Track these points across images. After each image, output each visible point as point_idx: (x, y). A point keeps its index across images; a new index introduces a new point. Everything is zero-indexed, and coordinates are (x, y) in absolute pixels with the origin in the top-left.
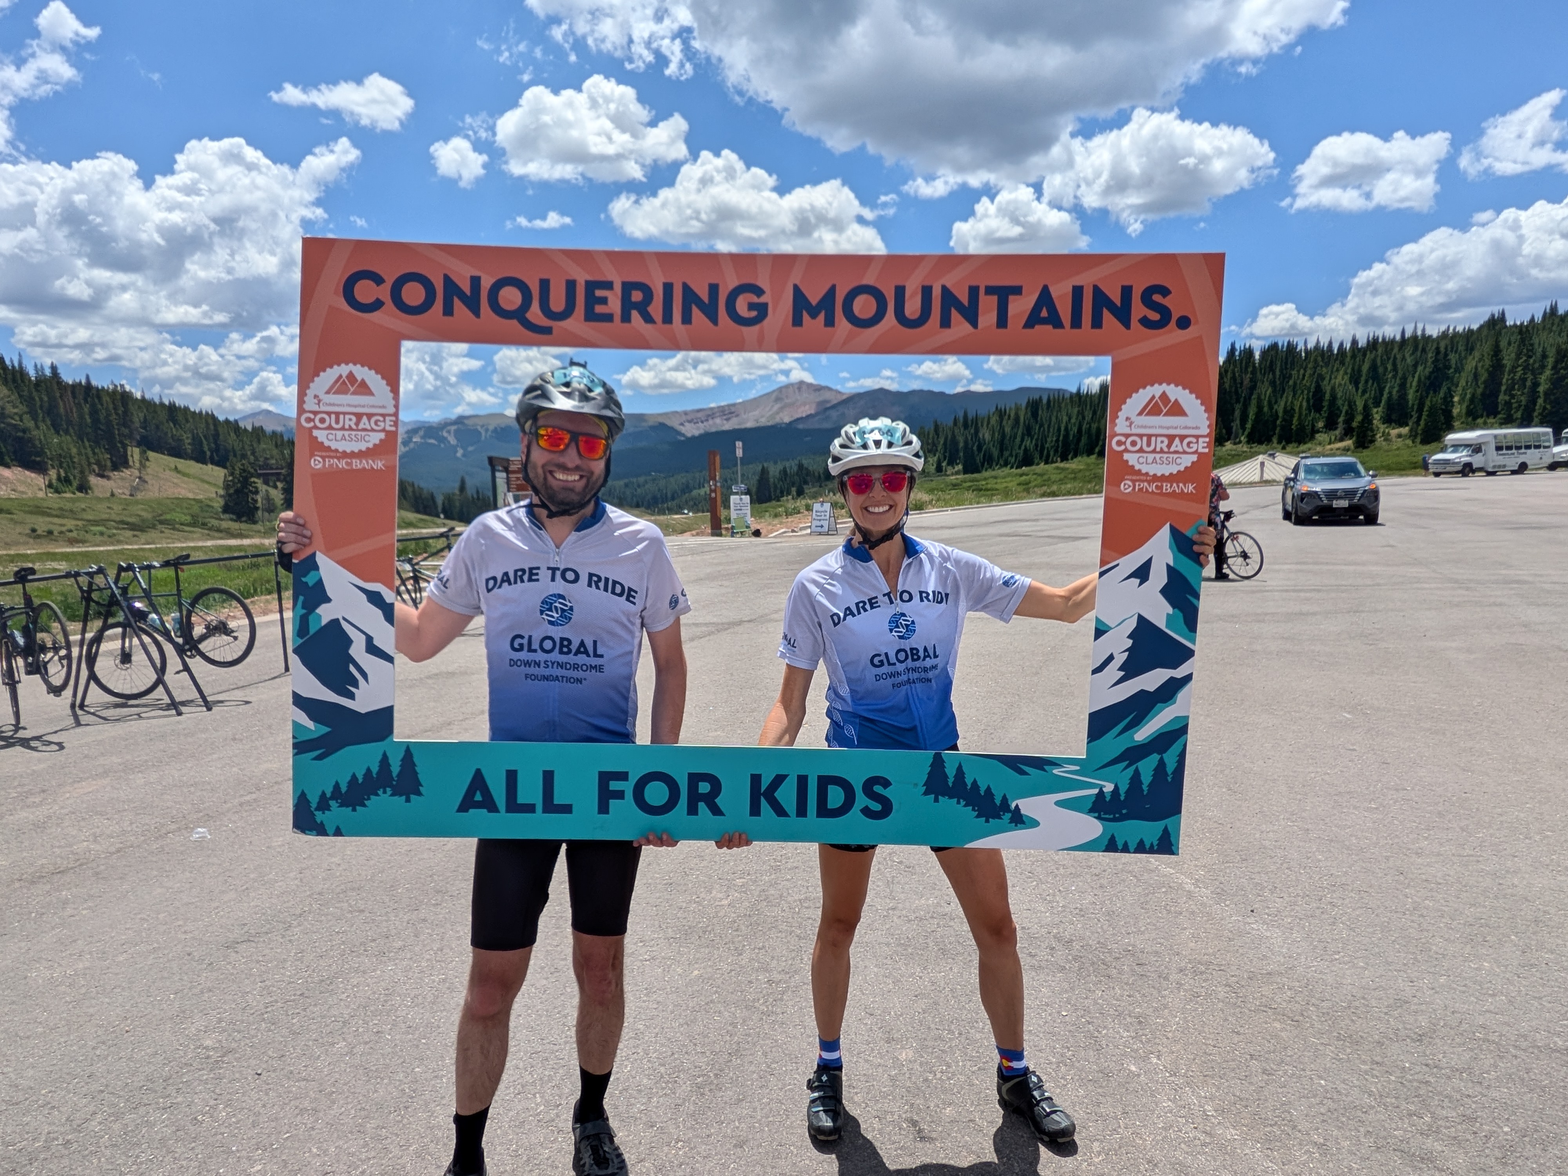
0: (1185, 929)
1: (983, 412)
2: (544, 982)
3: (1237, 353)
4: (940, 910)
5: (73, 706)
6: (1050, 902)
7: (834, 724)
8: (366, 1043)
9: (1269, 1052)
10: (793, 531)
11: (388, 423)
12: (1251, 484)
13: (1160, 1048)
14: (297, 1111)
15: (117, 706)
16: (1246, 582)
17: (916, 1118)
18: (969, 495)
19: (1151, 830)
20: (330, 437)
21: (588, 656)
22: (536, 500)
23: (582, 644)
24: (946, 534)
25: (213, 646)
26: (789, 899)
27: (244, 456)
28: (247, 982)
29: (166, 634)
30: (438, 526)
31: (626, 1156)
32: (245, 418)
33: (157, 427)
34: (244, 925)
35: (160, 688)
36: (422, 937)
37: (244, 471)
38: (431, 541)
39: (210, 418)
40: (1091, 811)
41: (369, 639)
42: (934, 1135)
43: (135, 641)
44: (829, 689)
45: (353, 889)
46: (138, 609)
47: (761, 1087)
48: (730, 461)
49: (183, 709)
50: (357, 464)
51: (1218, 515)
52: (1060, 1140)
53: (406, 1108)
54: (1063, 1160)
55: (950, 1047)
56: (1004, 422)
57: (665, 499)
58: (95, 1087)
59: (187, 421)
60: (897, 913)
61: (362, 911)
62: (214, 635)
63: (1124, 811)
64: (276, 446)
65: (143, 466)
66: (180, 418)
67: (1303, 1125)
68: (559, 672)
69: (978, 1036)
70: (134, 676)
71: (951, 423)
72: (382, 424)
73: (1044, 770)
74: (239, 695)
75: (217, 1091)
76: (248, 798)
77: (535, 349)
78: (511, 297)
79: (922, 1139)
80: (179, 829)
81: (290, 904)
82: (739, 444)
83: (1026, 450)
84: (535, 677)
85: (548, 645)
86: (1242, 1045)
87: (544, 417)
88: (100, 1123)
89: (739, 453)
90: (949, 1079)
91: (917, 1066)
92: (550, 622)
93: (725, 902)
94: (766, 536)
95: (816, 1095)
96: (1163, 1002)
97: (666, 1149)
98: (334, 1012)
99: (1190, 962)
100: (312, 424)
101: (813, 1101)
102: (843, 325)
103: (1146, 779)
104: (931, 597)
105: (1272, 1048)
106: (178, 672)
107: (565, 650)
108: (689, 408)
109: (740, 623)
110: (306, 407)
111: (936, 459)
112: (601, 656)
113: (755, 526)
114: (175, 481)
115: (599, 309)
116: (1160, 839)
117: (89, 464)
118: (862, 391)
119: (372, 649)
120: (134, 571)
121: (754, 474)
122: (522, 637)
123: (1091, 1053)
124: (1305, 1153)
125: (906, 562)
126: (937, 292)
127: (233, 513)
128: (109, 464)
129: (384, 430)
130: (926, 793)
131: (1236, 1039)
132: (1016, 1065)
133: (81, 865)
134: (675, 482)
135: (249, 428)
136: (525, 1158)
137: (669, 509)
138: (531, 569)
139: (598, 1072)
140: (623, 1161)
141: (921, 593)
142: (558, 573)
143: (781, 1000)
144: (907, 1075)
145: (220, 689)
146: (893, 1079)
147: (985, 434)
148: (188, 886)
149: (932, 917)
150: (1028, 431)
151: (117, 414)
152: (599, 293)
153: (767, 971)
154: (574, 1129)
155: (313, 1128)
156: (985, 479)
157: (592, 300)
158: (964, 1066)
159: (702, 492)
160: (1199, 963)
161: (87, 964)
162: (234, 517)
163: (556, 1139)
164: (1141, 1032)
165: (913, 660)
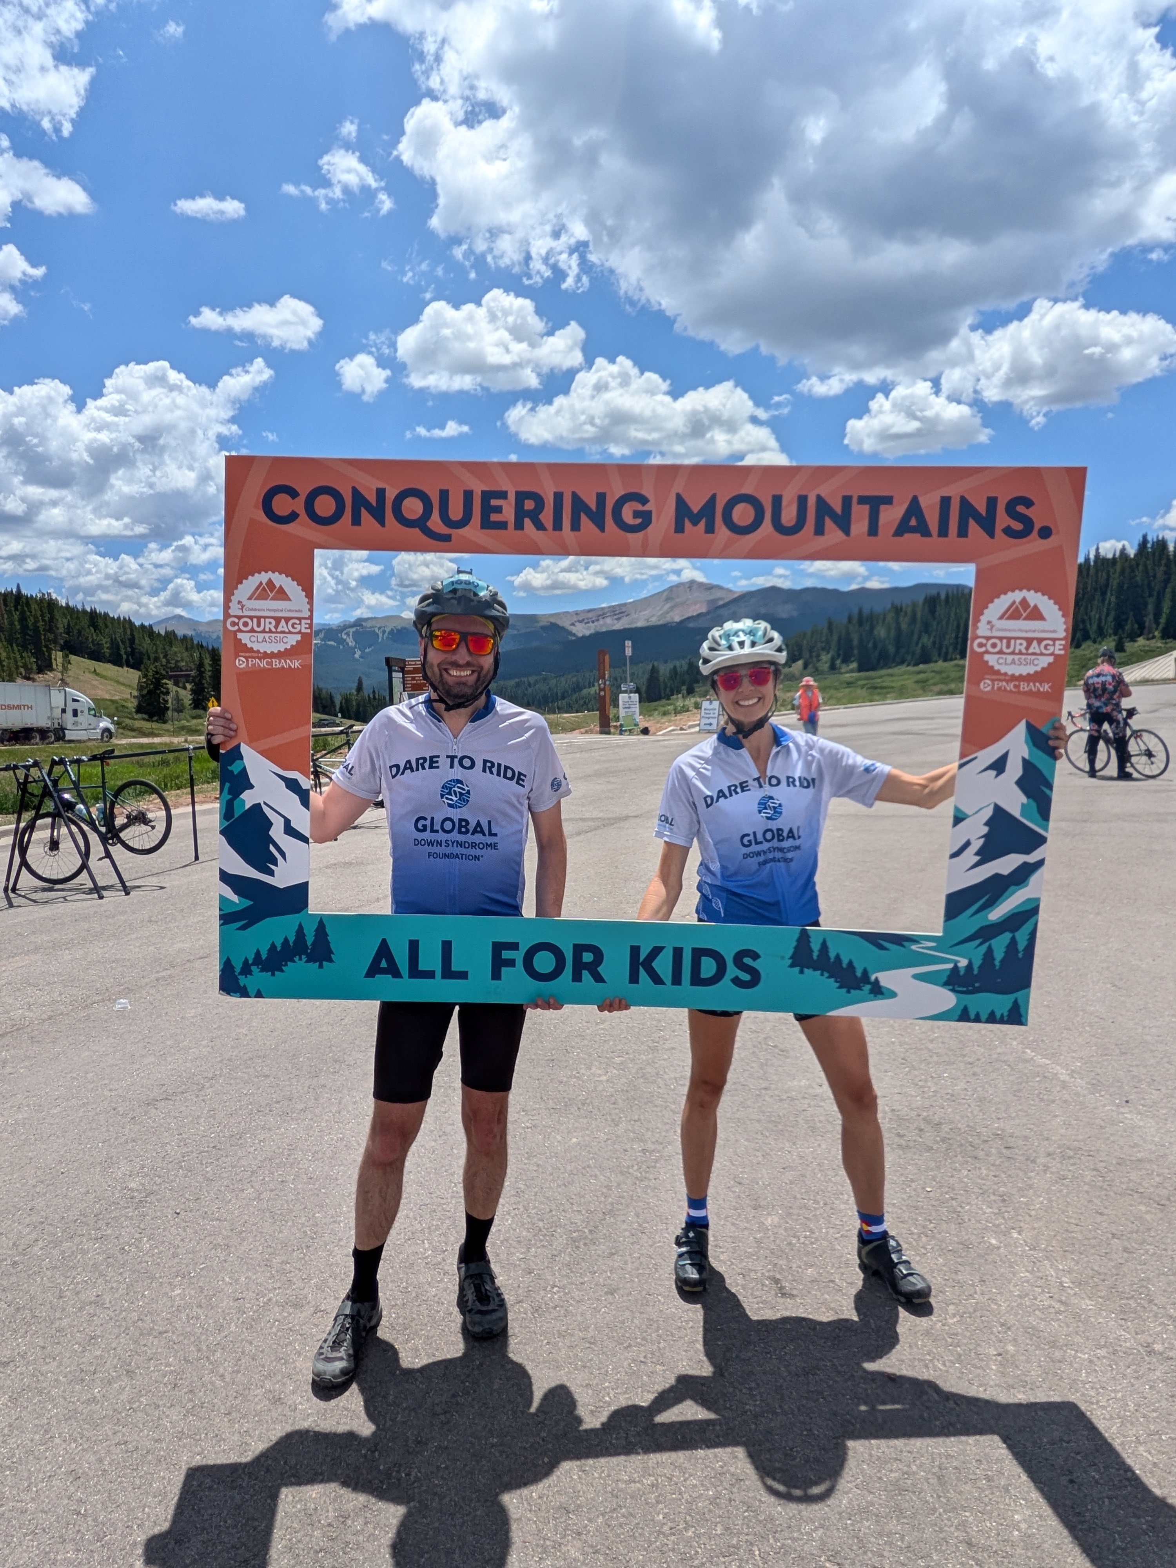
0: (1056, 1116)
1: (878, 609)
2: (433, 1144)
3: (1149, 545)
4: (811, 1091)
5: (6, 889)
6: (921, 1087)
7: (704, 897)
8: (272, 1190)
9: (1132, 1232)
10: (682, 729)
11: (304, 625)
12: (1165, 681)
13: (1022, 1224)
14: (211, 1246)
15: (44, 890)
16: (1151, 781)
17: (778, 1276)
18: (864, 692)
19: (1002, 1003)
20: (253, 639)
21: (484, 835)
22: (434, 696)
23: (478, 824)
24: (838, 732)
25: (135, 835)
26: (666, 1077)
27: (156, 659)
28: (166, 1134)
29: (92, 823)
30: (338, 725)
31: (506, 1297)
32: (159, 623)
33: (80, 632)
34: (163, 1085)
35: (85, 873)
36: (321, 1101)
37: (157, 673)
38: (329, 738)
39: (127, 623)
40: (945, 984)
41: (287, 822)
42: (795, 1292)
43: (64, 830)
44: (701, 864)
45: (259, 1057)
46: (67, 800)
47: (632, 1244)
48: (619, 661)
49: (105, 893)
50: (276, 664)
51: (1120, 712)
52: (916, 1301)
53: (308, 1247)
54: (918, 1320)
55: (815, 1215)
56: (901, 619)
57: (555, 698)
58: (35, 1218)
59: (107, 626)
60: (770, 1093)
61: (267, 1076)
62: (134, 824)
63: (977, 985)
64: (187, 649)
65: (65, 669)
66: (100, 623)
67: (1160, 1300)
68: (457, 850)
69: (842, 1207)
70: (60, 862)
71: (845, 621)
72: (298, 627)
73: (903, 946)
74: (154, 881)
75: (142, 1226)
76: (164, 974)
77: (432, 554)
78: (413, 507)
79: (784, 1295)
80: (103, 1000)
81: (202, 1069)
82: (628, 643)
83: (923, 648)
84: (435, 855)
85: (448, 825)
86: (1105, 1225)
87: (437, 621)
88: (42, 1249)
89: (629, 652)
90: (812, 1243)
91: (781, 1231)
92: (450, 805)
93: (604, 1078)
94: (654, 734)
95: (684, 1249)
96: (1029, 1182)
97: (542, 1293)
98: (244, 1162)
99: (1059, 1147)
100: (236, 628)
101: (681, 1256)
102: (722, 532)
103: (999, 955)
104: (797, 783)
105: (1135, 1229)
106: (101, 859)
107: (463, 830)
108: (580, 608)
109: (627, 818)
110: (231, 612)
111: (829, 656)
112: (495, 835)
113: (643, 724)
114: (95, 683)
115: (494, 517)
116: (1010, 1011)
117: (17, 668)
118: (753, 589)
119: (290, 830)
120: (65, 765)
121: (643, 673)
122: (425, 819)
123: (953, 1226)
124: (1160, 1325)
125: (775, 750)
126: (812, 502)
127: (145, 713)
128: (35, 667)
129: (300, 632)
130: (792, 966)
131: (1099, 1219)
132: (875, 1229)
133: (18, 1029)
134: (565, 682)
135: (163, 633)
136: (414, 1295)
137: (559, 708)
138: (431, 758)
139: (483, 1217)
140: (503, 1300)
141: (788, 778)
142: (456, 761)
143: (655, 1167)
144: (772, 1238)
145: (137, 876)
146: (757, 1241)
147: (881, 632)
148: (112, 1050)
149: (804, 1098)
150: (926, 629)
151: (43, 620)
152: (494, 502)
153: (641, 1140)
154: (459, 1269)
155: (225, 1261)
156: (881, 677)
157: (487, 510)
158: (827, 1233)
159: (592, 691)
160: (1069, 1148)
161: (26, 1115)
162: (146, 717)
163: (442, 1280)
164: (1004, 1209)
165: (779, 840)
